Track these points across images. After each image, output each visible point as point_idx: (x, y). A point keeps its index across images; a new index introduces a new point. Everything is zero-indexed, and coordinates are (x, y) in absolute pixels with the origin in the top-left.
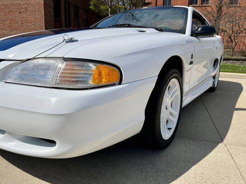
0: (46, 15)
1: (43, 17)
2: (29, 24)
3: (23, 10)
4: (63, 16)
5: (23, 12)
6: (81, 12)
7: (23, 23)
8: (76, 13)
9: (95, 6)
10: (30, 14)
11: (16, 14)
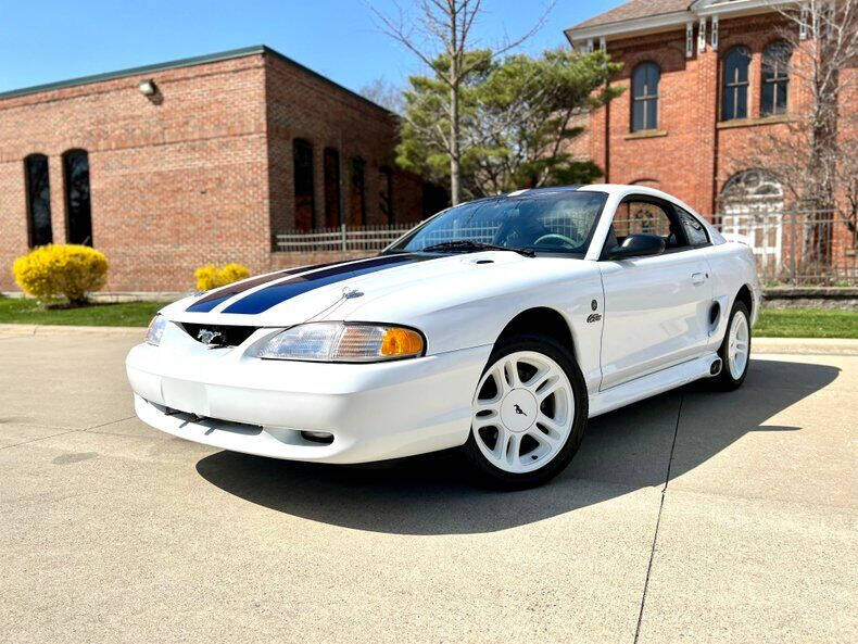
0: (272, 196)
1: (266, 202)
2: (228, 223)
3: (210, 186)
4: (320, 191)
5: (212, 190)
6: (372, 175)
7: (209, 222)
8: (358, 179)
9: (412, 155)
10: (229, 194)
11: (193, 197)
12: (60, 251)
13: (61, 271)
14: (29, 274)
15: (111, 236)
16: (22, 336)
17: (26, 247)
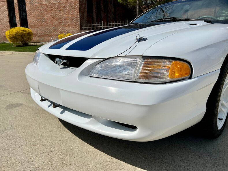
0: (80, 12)
1: (79, 14)
2: (67, 21)
3: (62, 9)
4: (95, 11)
5: (62, 10)
7: (62, 20)
10: (67, 11)
11: (56, 12)
12: (19, 29)
13: (19, 35)
14: (10, 36)
15: (33, 25)
16: (8, 54)
17: (9, 28)
